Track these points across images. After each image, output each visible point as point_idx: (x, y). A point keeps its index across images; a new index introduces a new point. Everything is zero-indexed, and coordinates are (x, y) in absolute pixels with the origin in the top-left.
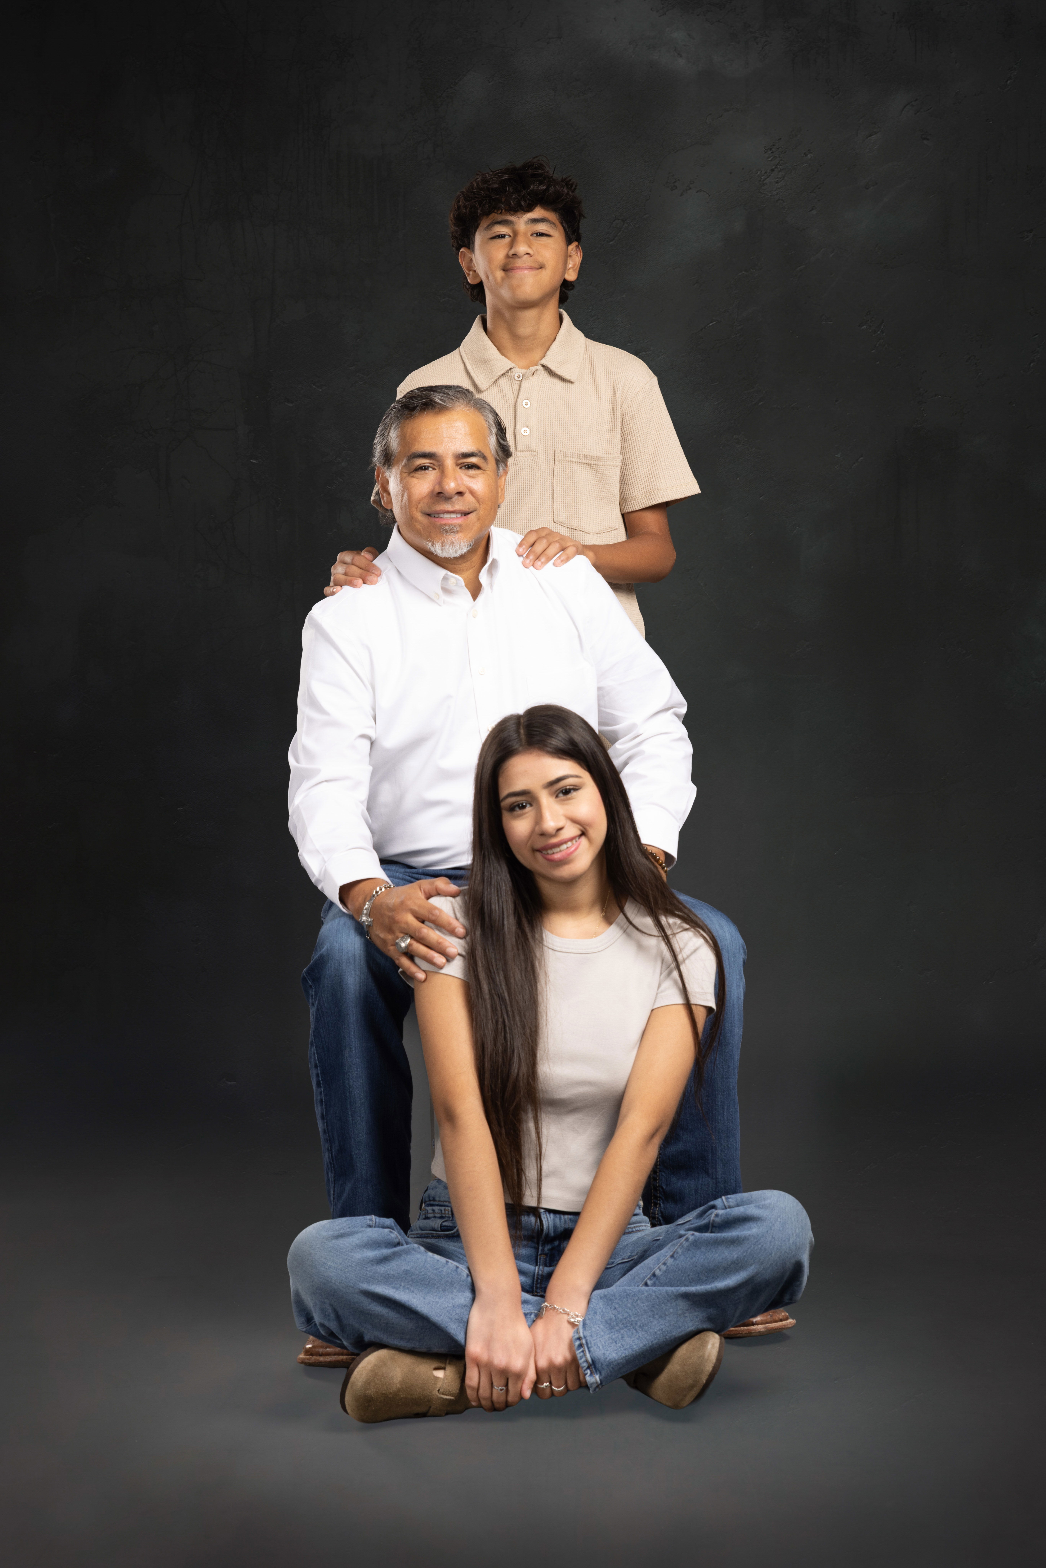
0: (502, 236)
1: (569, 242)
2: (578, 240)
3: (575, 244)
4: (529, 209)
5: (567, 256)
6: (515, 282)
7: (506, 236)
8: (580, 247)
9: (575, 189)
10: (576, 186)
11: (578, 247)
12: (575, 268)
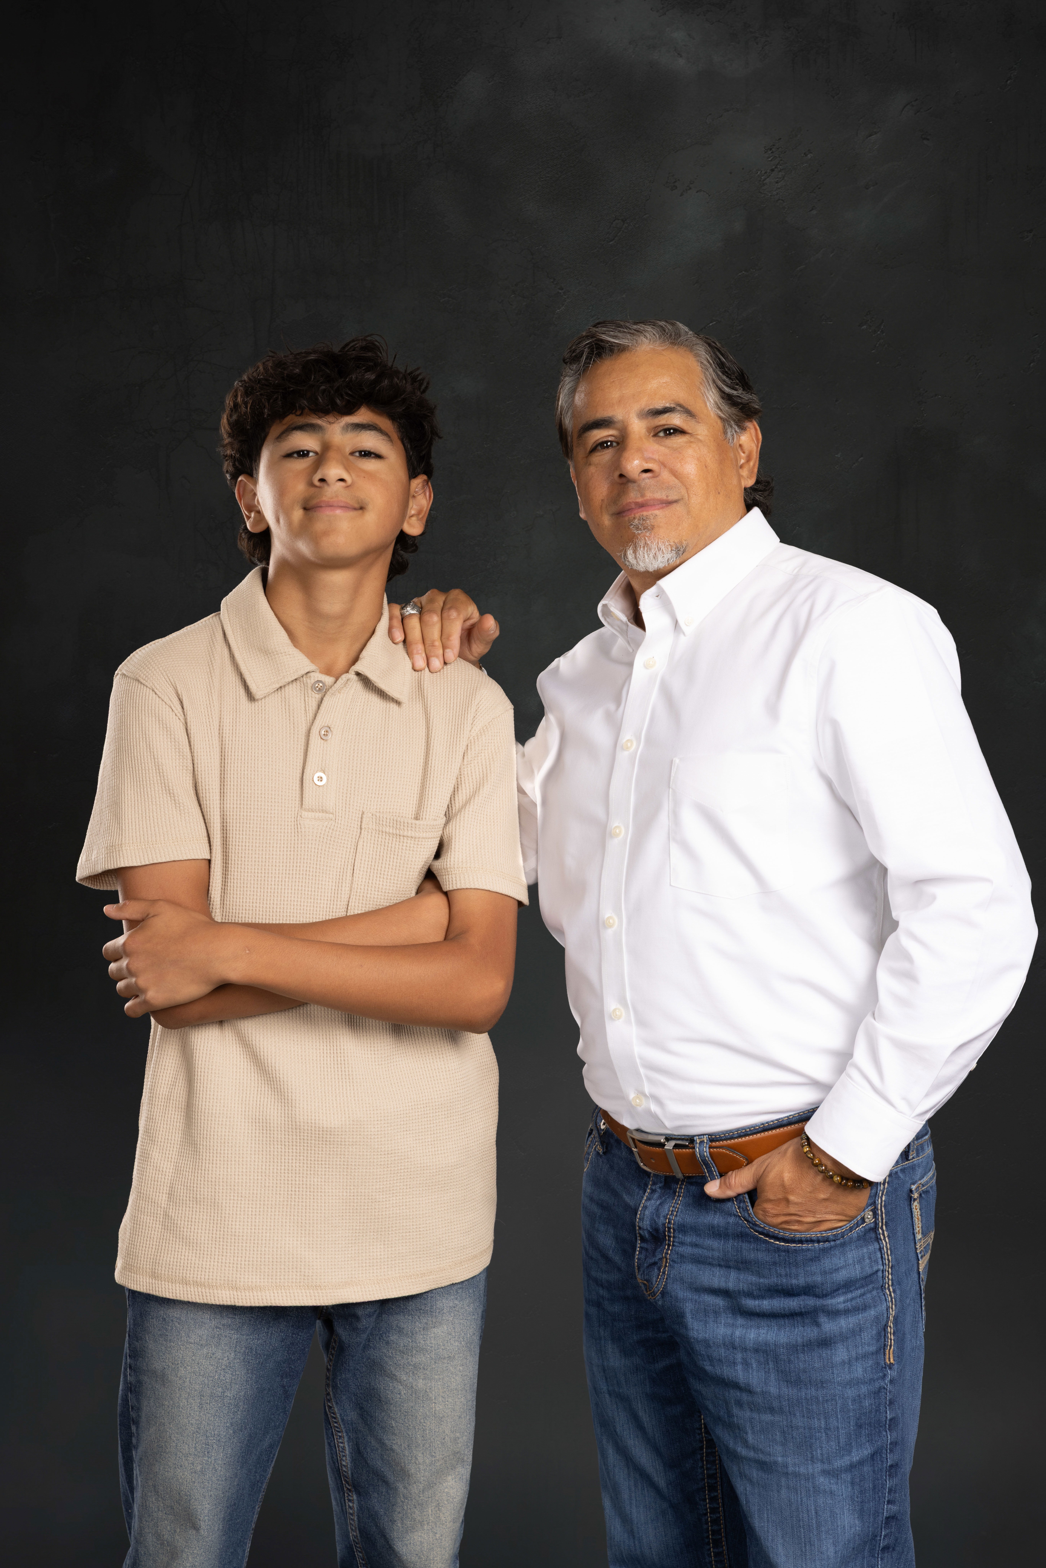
0: (303, 454)
1: (413, 474)
2: (429, 472)
3: (422, 478)
4: (349, 410)
5: (407, 497)
6: (319, 526)
7: (311, 454)
8: (430, 484)
9: (427, 388)
10: (428, 383)
11: (427, 484)
12: (421, 516)
